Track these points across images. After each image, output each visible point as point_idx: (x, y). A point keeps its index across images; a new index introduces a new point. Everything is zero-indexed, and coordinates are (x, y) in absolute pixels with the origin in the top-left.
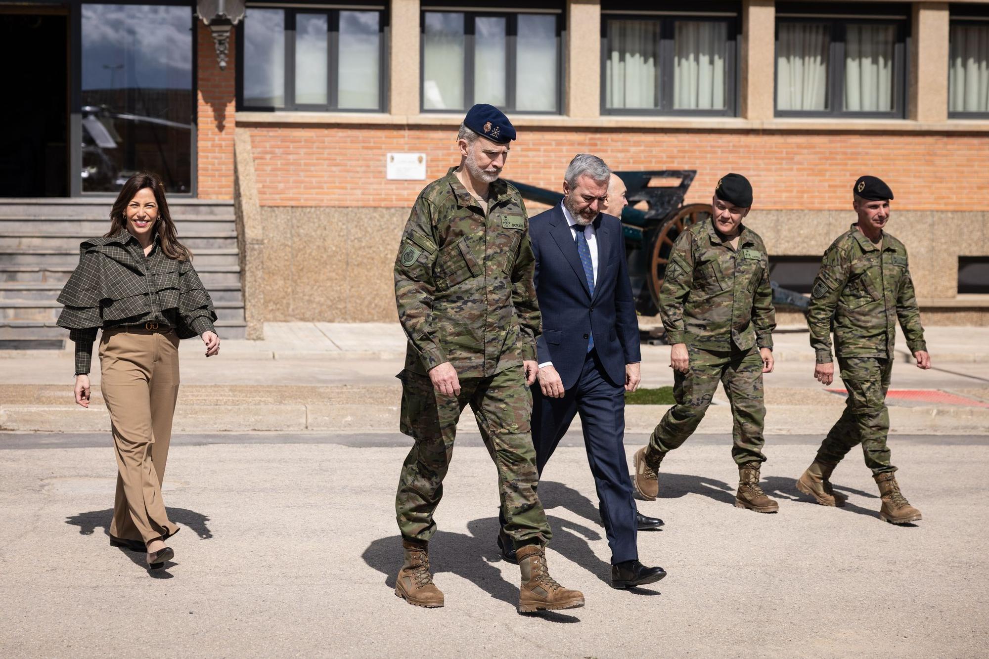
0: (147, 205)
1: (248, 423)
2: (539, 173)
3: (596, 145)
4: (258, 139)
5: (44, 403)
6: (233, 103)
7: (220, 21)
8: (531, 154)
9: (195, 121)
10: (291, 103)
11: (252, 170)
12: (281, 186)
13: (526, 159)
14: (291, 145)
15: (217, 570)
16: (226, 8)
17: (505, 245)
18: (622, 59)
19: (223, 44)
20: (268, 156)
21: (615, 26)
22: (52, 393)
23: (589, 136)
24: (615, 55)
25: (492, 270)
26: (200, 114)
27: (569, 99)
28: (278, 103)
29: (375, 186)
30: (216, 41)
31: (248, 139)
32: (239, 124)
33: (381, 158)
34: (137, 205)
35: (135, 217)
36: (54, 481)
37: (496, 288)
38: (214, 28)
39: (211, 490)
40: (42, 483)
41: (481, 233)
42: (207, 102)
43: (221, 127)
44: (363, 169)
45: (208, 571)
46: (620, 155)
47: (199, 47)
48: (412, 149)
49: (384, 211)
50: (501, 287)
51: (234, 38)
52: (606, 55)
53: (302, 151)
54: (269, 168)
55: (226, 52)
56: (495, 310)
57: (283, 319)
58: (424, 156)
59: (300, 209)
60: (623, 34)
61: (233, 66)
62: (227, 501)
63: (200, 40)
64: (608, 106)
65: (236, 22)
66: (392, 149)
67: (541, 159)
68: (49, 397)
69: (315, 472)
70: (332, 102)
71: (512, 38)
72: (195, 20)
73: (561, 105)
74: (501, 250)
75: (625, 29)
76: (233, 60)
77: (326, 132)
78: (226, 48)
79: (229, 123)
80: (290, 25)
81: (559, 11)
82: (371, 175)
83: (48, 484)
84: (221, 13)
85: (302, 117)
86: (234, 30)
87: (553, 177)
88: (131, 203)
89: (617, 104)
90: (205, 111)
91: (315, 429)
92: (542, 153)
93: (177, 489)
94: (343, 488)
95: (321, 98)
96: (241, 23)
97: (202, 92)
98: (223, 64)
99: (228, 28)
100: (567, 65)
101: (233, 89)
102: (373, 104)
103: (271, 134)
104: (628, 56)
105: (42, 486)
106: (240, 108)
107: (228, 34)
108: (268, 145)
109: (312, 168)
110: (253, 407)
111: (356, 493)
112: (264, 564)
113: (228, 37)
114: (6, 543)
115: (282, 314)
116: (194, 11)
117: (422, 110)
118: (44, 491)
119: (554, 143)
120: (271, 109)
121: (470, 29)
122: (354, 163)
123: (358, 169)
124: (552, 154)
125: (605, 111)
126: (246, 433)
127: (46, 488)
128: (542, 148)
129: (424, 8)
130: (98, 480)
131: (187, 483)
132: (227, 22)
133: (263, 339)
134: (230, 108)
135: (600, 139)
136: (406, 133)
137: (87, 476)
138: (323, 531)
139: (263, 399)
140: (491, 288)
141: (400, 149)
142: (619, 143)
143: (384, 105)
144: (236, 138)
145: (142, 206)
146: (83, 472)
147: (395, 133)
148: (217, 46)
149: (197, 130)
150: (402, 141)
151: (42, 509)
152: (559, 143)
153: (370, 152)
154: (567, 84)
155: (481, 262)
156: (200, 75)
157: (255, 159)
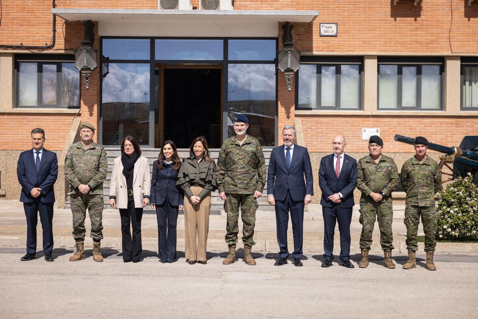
0: (199, 146)
1: (306, 249)
2: (432, 137)
3: (458, 124)
4: (305, 122)
5: (217, 239)
6: (294, 106)
7: (289, 70)
8: (428, 128)
9: (277, 114)
10: (319, 106)
11: (303, 136)
12: (315, 143)
13: (426, 131)
14: (320, 125)
15: (303, 314)
16: (291, 65)
17: (246, 155)
18: (470, 85)
19: (290, 80)
20: (309, 130)
21: (467, 69)
22: (220, 234)
23: (456, 120)
24: (467, 83)
25: (241, 163)
26: (279, 111)
27: (446, 103)
28: (313, 106)
29: (357, 143)
30: (287, 79)
31: (301, 122)
32: (296, 116)
33: (360, 130)
34: (196, 146)
35: (196, 151)
36: (226, 273)
37: (241, 168)
38: (286, 73)
39: (295, 278)
40: (221, 274)
41: (238, 152)
42: (282, 106)
43: (288, 117)
44: (351, 135)
45: (299, 315)
46: (469, 128)
47: (279, 82)
48: (373, 126)
49: (361, 154)
50: (244, 167)
51: (294, 77)
52: (463, 83)
53: (324, 127)
54: (309, 135)
55: (291, 84)
56: (241, 174)
57: (316, 202)
58: (379, 129)
59: (323, 153)
60: (471, 74)
61: (294, 90)
62: (303, 283)
63: (279, 78)
64: (464, 106)
65: (295, 71)
66: (364, 127)
67: (433, 131)
68: (219, 236)
69: (340, 271)
70: (337, 105)
71: (419, 76)
72: (277, 70)
73: (442, 105)
74: (245, 157)
75: (472, 71)
76: (294, 87)
77: (335, 119)
78: (292, 82)
79: (292, 115)
80: (319, 72)
81: (441, 63)
82: (355, 138)
83: (224, 274)
84: (289, 67)
85: (324, 112)
86: (294, 74)
87: (438, 139)
88: (194, 146)
89: (468, 105)
90: (281, 110)
91: (337, 252)
92: (433, 128)
93: (280, 278)
94: (354, 279)
95: (333, 104)
96: (298, 71)
97: (280, 101)
98: (290, 89)
99: (292, 73)
100: (445, 88)
101: (294, 100)
102: (356, 106)
103: (311, 120)
104: (473, 83)
105: (221, 275)
106: (297, 108)
107: (292, 76)
108: (309, 125)
109: (329, 135)
110: (309, 242)
111: (360, 281)
112: (324, 312)
113: (292, 77)
114: (210, 300)
115: (315, 200)
116: (277, 66)
117: (378, 109)
118: (222, 277)
119: (439, 123)
120: (311, 109)
121: (400, 72)
122: (347, 133)
123: (349, 135)
124: (438, 128)
125: (463, 108)
126: (306, 253)
127: (223, 276)
128: (433, 125)
129: (379, 63)
130: (245, 273)
131: (284, 275)
132: (292, 71)
133: (308, 211)
134: (293, 109)
135: (460, 121)
136: (371, 119)
137: (240, 271)
138: (348, 298)
139: (313, 238)
140: (240, 168)
141: (369, 127)
142: (469, 123)
143: (361, 106)
144: (295, 122)
145: (198, 147)
146: (238, 269)
147: (366, 119)
148: (287, 81)
149: (278, 118)
150: (369, 123)
151: (223, 285)
152: (441, 123)
153: (355, 128)
154: (445, 96)
155: (237, 160)
156: (279, 94)
157: (303, 131)
